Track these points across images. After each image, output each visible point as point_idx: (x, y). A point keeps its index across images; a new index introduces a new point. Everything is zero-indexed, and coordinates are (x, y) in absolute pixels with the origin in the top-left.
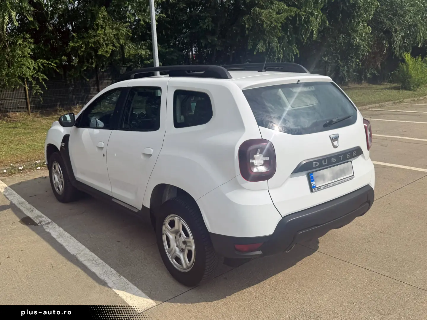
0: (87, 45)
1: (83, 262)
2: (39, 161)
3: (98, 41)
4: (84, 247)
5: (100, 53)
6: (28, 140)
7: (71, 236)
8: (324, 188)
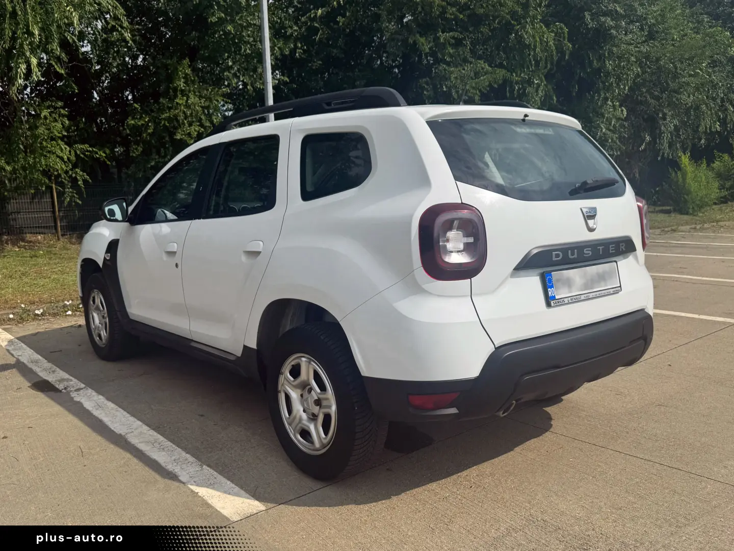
0: (157, 123)
1: (136, 445)
2: (70, 302)
3: (176, 117)
4: (139, 423)
5: (178, 137)
6: (54, 272)
7: (117, 407)
8: (570, 301)
